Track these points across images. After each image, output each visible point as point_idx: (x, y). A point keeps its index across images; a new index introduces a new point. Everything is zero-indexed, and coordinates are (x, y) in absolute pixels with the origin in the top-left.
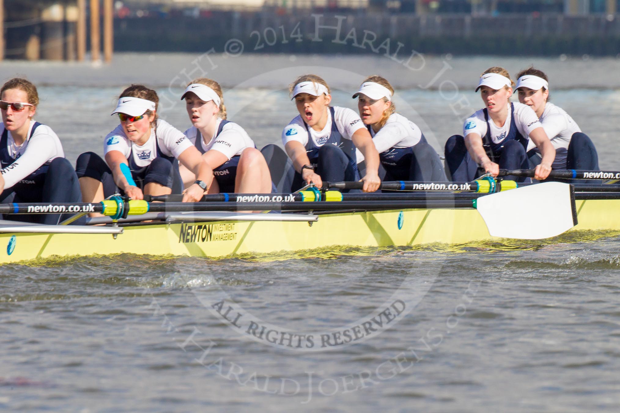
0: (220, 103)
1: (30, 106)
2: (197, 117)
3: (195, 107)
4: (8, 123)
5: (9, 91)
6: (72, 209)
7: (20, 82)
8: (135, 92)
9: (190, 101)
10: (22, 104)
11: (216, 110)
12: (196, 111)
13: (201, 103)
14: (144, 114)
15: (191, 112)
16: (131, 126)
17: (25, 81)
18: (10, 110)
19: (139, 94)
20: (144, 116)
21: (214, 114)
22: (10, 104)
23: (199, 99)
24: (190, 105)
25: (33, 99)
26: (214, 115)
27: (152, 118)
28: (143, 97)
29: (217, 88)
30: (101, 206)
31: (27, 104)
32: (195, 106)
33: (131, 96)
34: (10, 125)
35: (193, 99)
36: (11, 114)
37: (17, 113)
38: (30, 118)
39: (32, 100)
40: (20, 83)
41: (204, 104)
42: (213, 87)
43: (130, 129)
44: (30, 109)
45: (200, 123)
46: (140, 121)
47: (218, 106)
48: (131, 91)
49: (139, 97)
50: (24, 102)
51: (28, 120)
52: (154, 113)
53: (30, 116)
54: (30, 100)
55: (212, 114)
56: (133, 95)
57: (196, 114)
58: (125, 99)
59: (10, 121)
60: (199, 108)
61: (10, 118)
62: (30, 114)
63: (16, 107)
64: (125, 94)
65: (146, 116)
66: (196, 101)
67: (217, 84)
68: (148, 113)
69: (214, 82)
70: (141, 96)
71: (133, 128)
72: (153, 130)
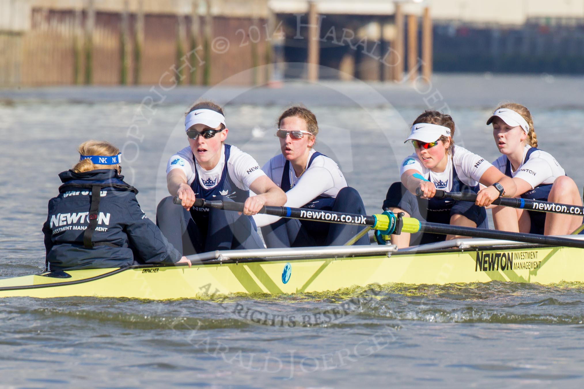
0: (529, 129)
1: (309, 134)
2: (504, 143)
3: (501, 133)
4: (287, 151)
5: (287, 119)
6: (344, 218)
7: (299, 109)
8: (429, 118)
9: (496, 125)
10: (302, 131)
11: (525, 137)
12: (502, 137)
13: (508, 128)
14: (438, 140)
15: (497, 138)
16: (425, 153)
17: (304, 109)
18: (289, 139)
19: (432, 120)
20: (438, 142)
21: (521, 140)
22: (288, 132)
23: (505, 124)
24: (497, 130)
25: (312, 127)
26: (522, 142)
27: (447, 144)
28: (436, 123)
29: (525, 113)
30: (373, 220)
31: (306, 132)
32: (501, 131)
33: (424, 123)
34: (288, 154)
35: (499, 124)
36: (290, 142)
37: (295, 142)
38: (310, 147)
39: (311, 129)
40: (300, 111)
41: (510, 129)
42: (521, 113)
43: (425, 156)
44: (309, 138)
45: (507, 150)
46: (435, 148)
47: (527, 133)
48: (424, 118)
49: (432, 123)
50: (304, 130)
51: (307, 149)
52: (449, 139)
53: (310, 145)
54: (310, 128)
55: (520, 140)
56: (425, 121)
57: (503, 140)
58: (418, 125)
59: (290, 150)
60: (506, 133)
61: (289, 146)
62: (309, 143)
63: (295, 136)
64: (419, 120)
65: (440, 142)
66: (503, 126)
67: (526, 110)
68: (443, 139)
69: (522, 107)
70: (434, 122)
71: (427, 155)
72: (449, 157)
